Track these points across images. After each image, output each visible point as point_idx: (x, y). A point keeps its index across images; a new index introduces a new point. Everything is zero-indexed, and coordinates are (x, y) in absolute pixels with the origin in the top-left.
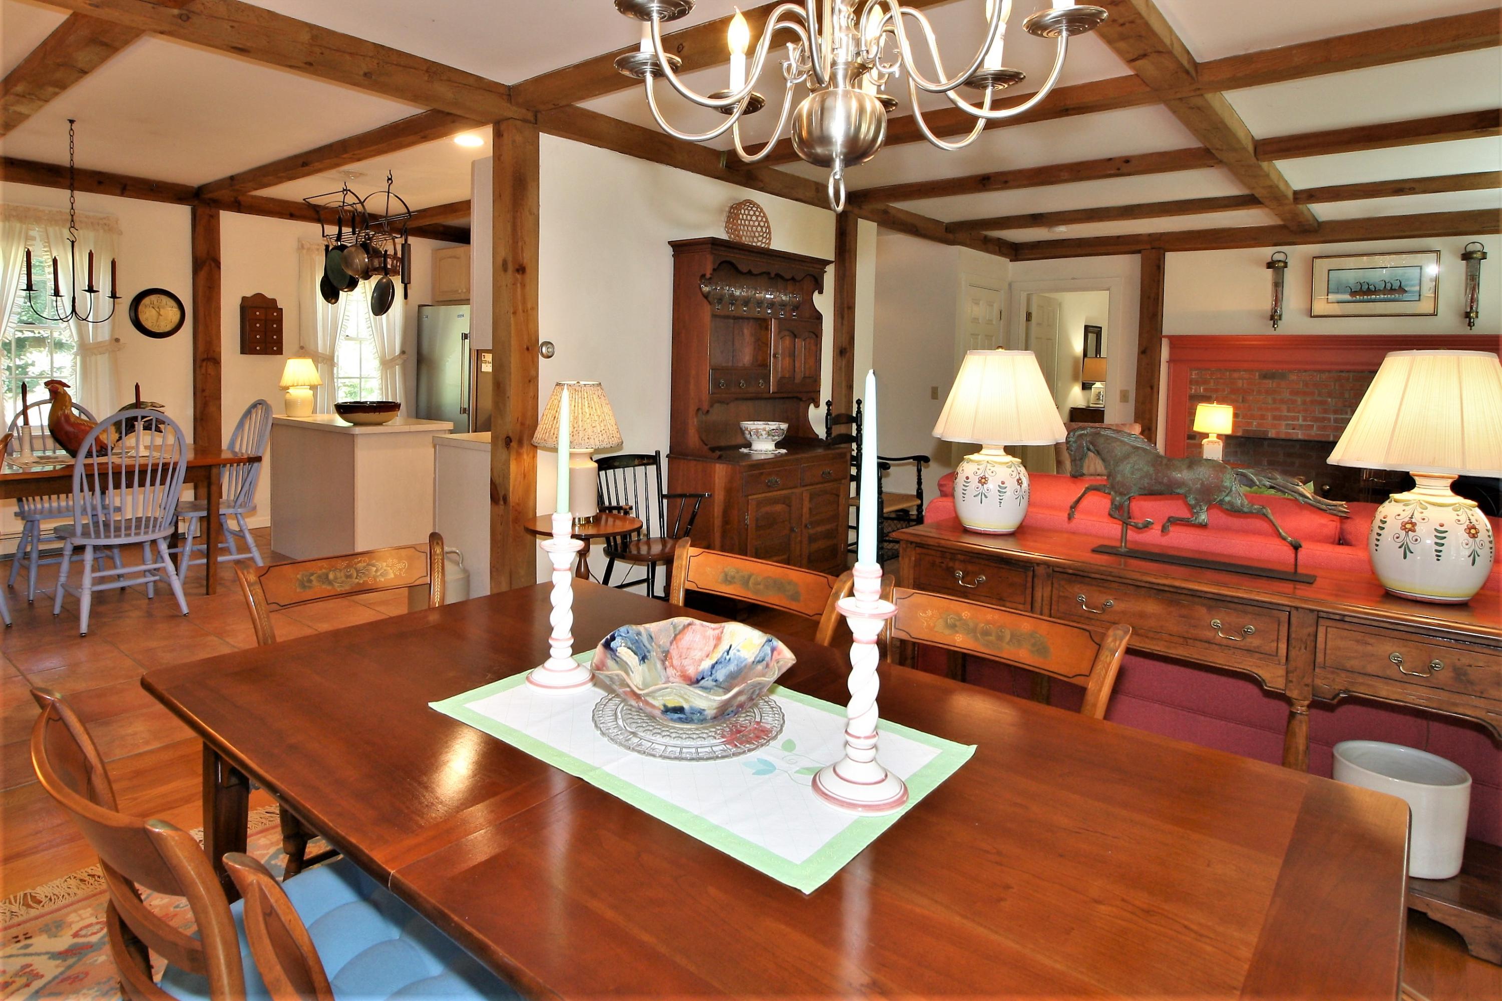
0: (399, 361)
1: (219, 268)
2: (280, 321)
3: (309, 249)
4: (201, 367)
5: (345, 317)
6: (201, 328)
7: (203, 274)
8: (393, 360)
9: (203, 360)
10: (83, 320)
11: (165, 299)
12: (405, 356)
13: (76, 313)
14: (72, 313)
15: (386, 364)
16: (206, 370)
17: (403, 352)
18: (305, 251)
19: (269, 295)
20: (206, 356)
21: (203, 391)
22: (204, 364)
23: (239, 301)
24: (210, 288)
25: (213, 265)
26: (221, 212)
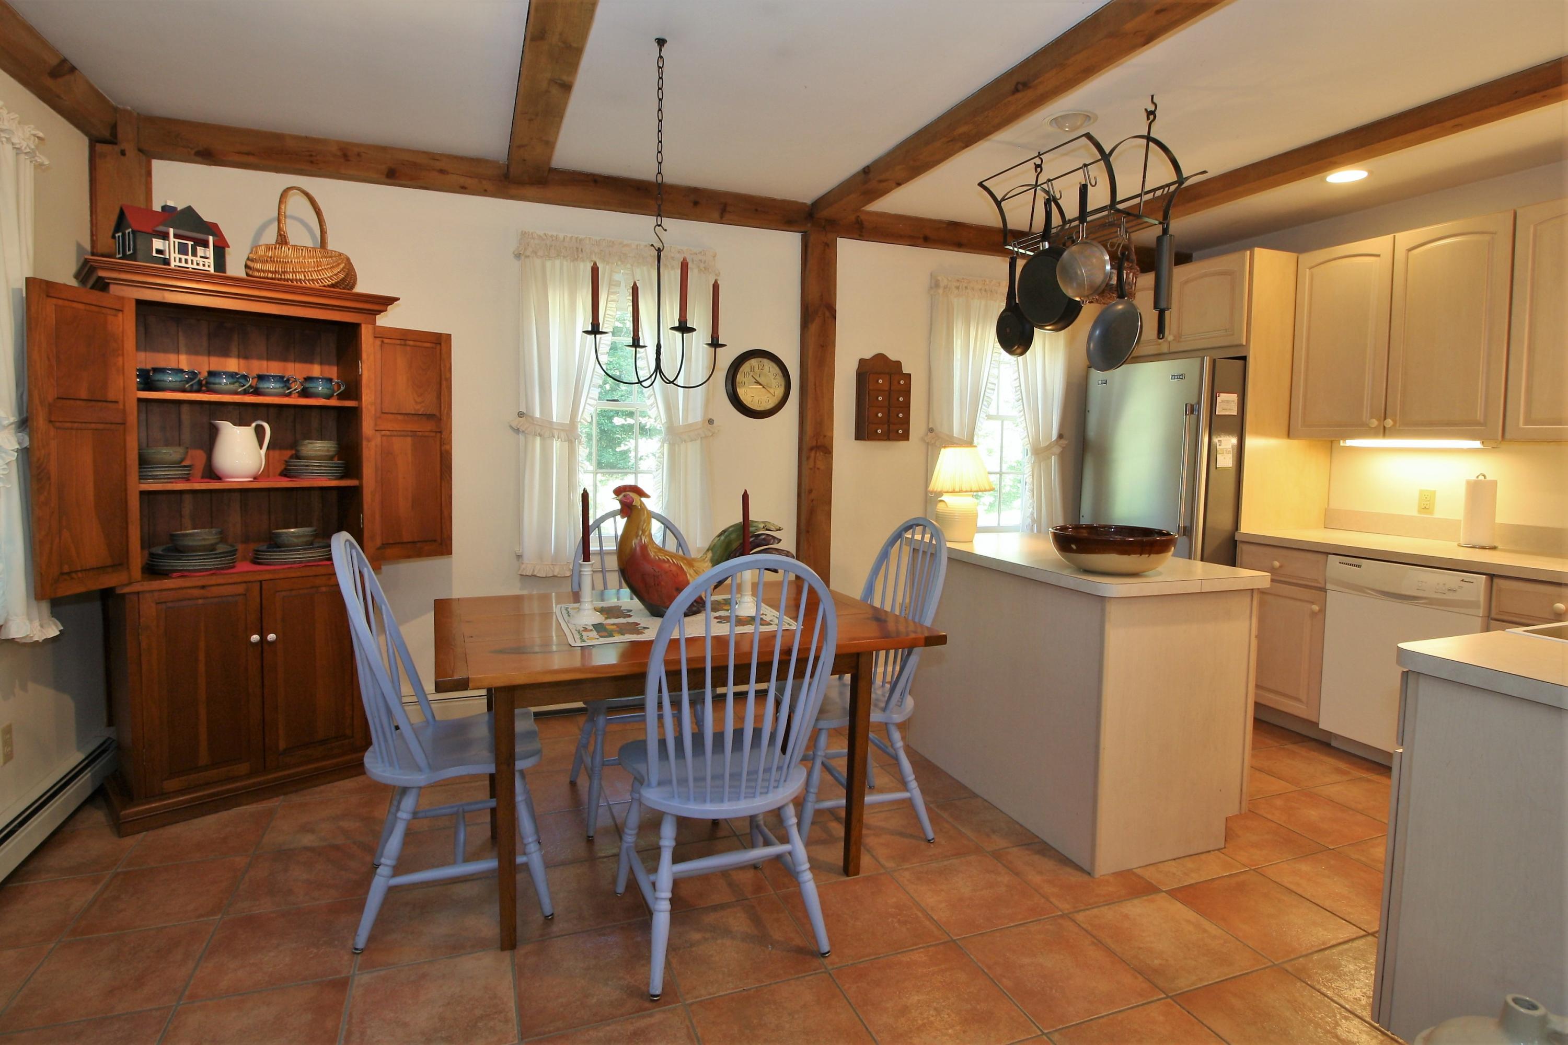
0: (1057, 450)
1: (835, 318)
2: (907, 392)
3: (945, 287)
4: (808, 458)
5: (989, 385)
6: (810, 403)
7: (814, 327)
8: (1049, 447)
9: (811, 449)
10: (670, 382)
11: (768, 364)
12: (1064, 442)
13: (661, 372)
14: (656, 371)
15: (1039, 452)
16: (815, 462)
17: (1060, 436)
18: (941, 291)
19: (893, 357)
20: (814, 444)
21: (810, 491)
22: (813, 454)
23: (855, 366)
24: (822, 346)
25: (827, 314)
26: (840, 241)
